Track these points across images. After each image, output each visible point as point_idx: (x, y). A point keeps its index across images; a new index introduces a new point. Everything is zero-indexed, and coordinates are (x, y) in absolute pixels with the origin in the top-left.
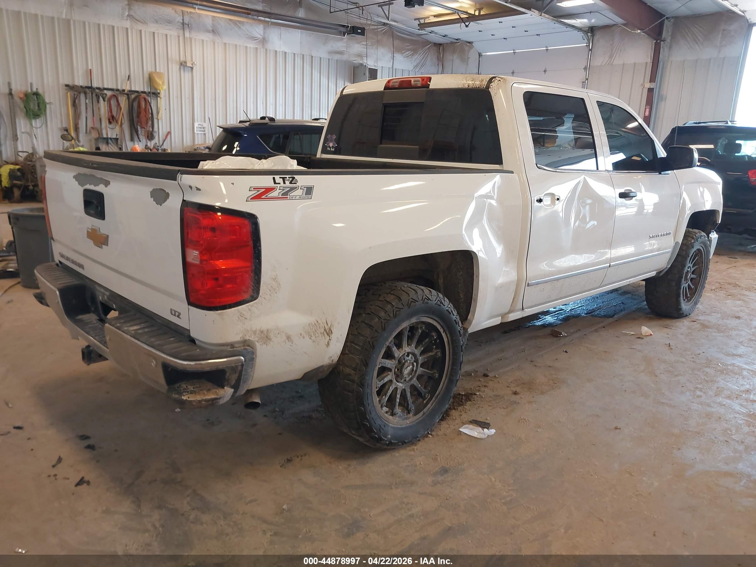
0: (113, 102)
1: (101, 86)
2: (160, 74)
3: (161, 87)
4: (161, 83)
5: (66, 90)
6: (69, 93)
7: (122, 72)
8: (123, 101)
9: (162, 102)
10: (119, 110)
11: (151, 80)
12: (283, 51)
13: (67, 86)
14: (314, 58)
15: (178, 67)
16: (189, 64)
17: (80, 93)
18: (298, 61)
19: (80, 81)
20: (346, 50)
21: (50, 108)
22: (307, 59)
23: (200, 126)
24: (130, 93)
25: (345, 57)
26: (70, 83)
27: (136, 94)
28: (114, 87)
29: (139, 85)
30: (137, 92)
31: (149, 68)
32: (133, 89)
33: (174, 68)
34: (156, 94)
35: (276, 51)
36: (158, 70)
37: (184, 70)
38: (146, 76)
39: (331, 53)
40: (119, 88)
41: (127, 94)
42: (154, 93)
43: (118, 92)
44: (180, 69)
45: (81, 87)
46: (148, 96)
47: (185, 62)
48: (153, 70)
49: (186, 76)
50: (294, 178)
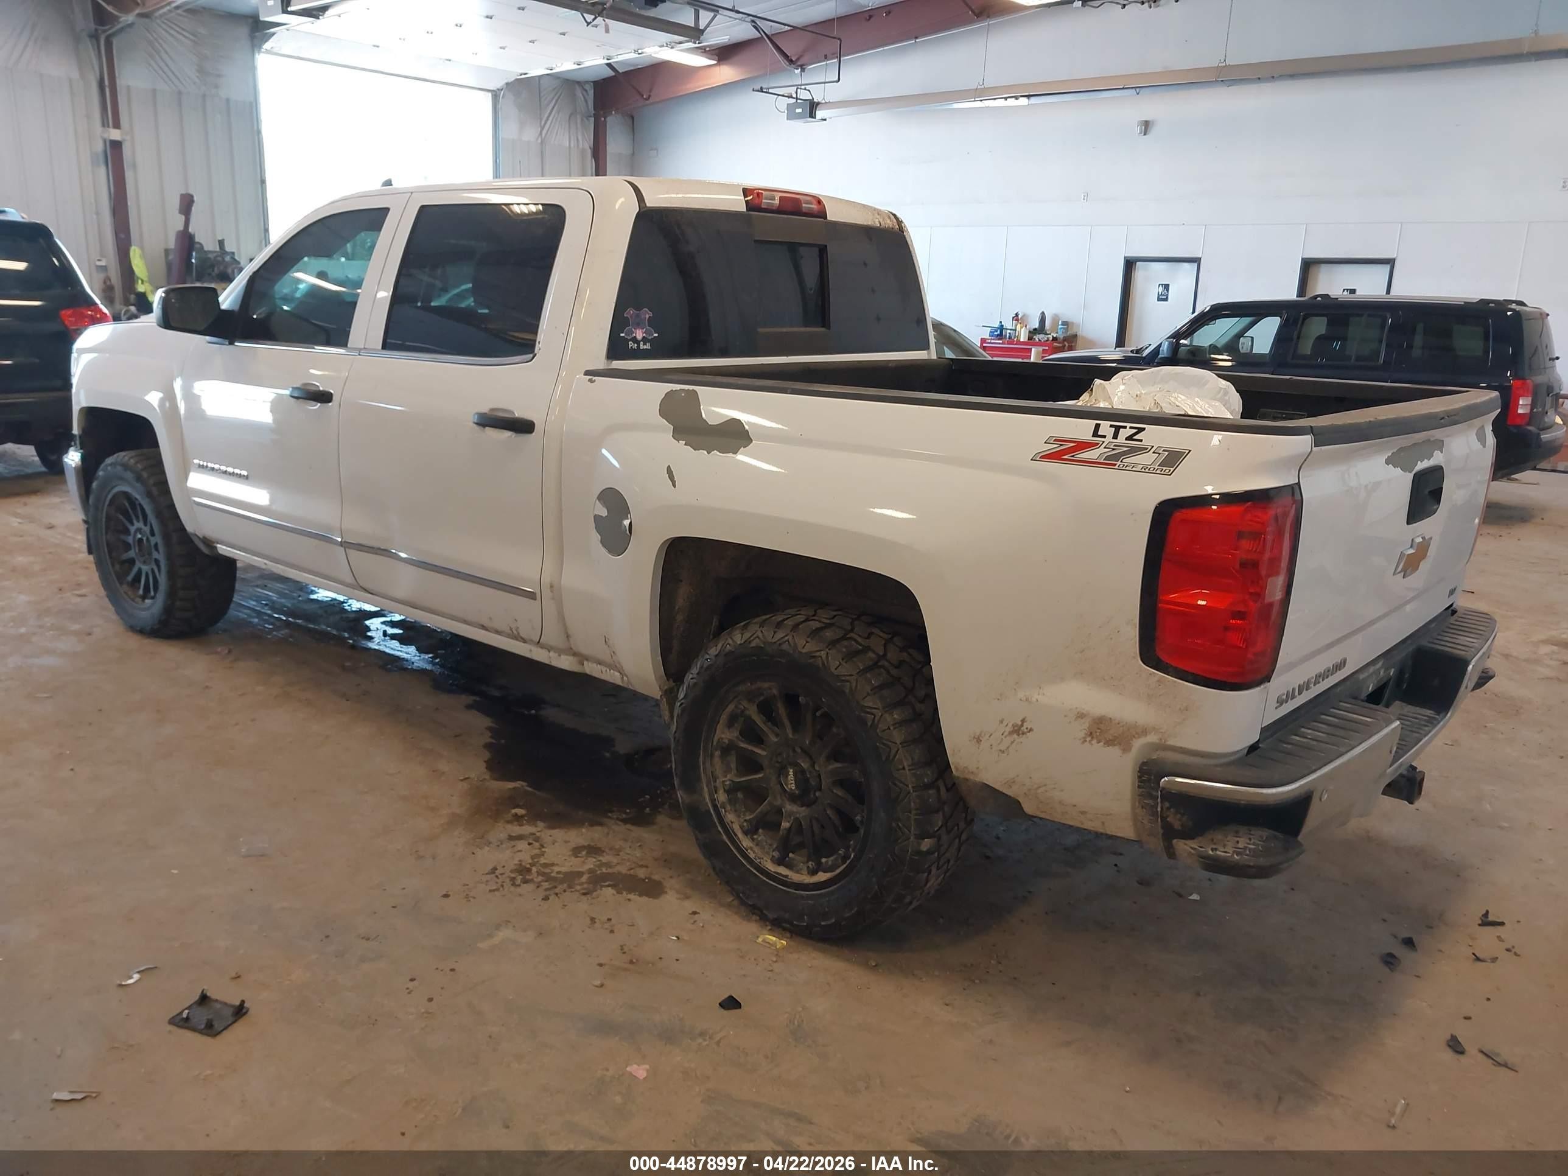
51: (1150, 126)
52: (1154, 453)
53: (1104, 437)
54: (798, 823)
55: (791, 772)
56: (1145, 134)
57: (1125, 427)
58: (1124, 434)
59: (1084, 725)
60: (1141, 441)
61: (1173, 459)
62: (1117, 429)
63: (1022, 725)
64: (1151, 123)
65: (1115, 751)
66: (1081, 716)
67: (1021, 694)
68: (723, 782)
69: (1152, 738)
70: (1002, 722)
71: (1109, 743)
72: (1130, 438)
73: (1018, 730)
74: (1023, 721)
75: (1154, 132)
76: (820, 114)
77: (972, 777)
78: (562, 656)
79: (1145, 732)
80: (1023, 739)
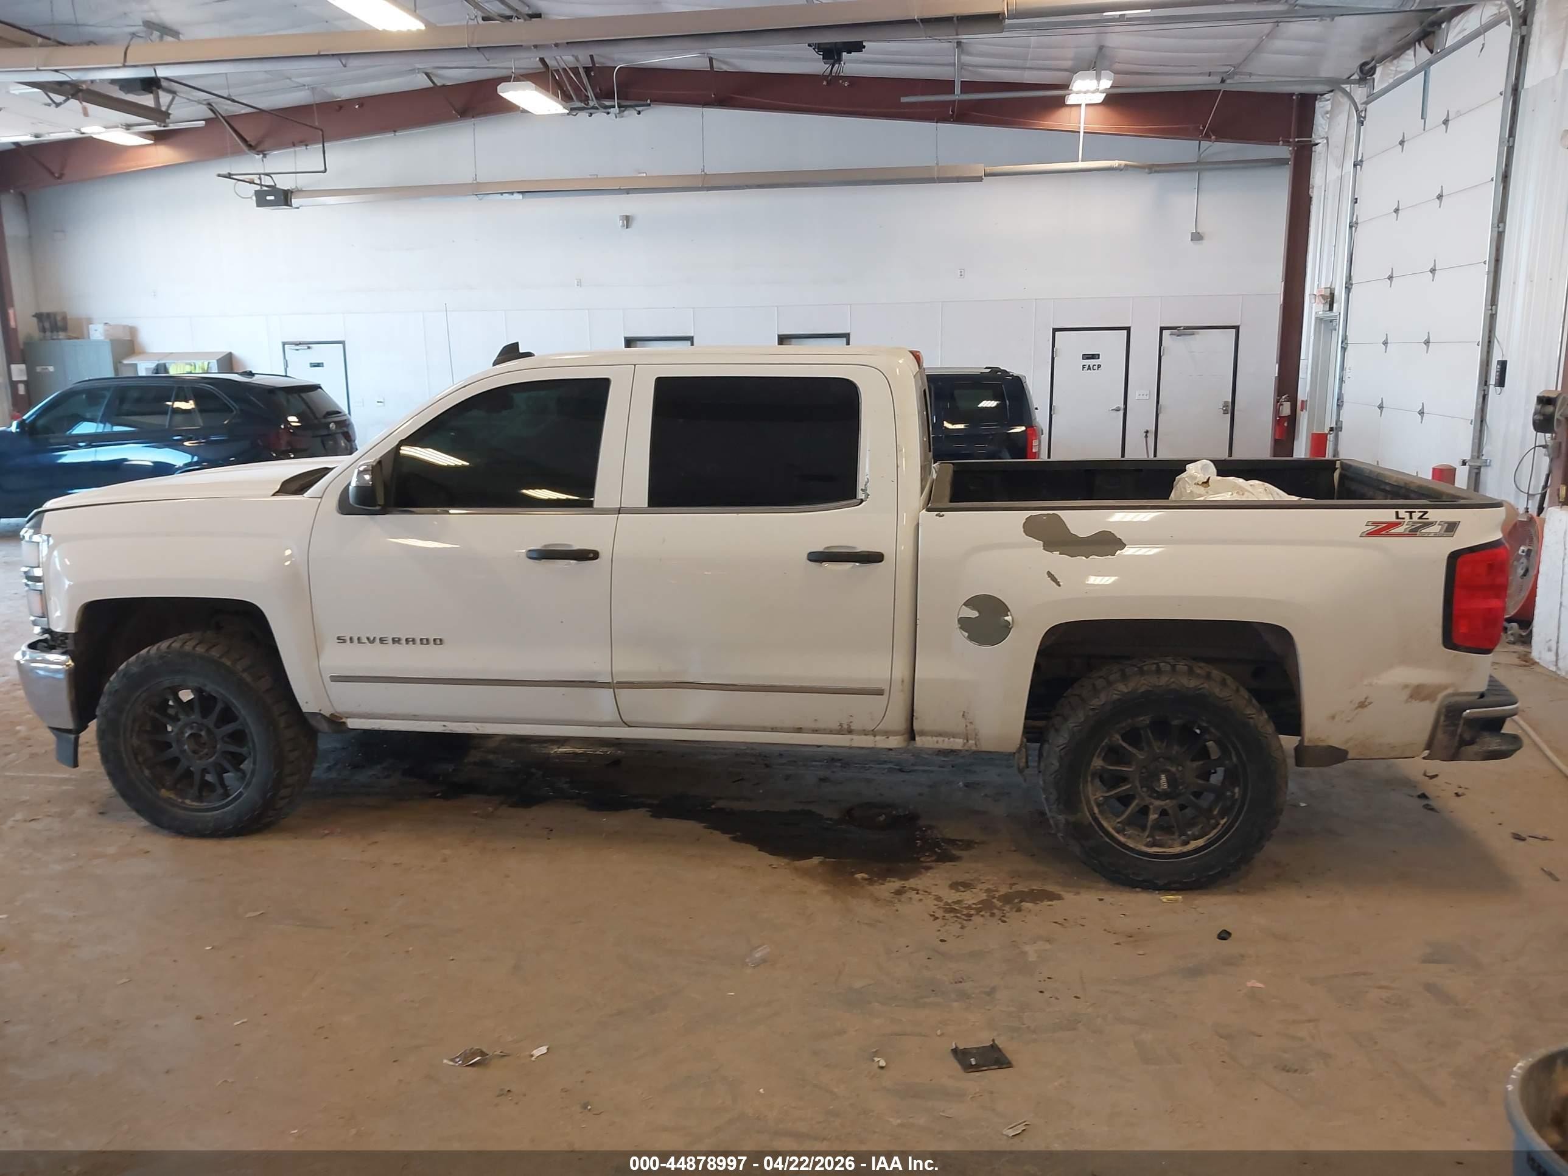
51: (630, 220)
52: (1439, 525)
53: (1403, 518)
54: (1164, 813)
55: (1163, 777)
56: (627, 228)
57: (1415, 512)
58: (1416, 515)
59: (1408, 692)
60: (1427, 519)
61: (1451, 528)
62: (1411, 513)
63: (1365, 701)
64: (631, 218)
65: (1426, 703)
66: (1406, 686)
67: (1365, 682)
68: (1096, 799)
69: (1450, 691)
70: (1351, 702)
71: (1423, 699)
72: (1420, 518)
73: (1362, 705)
74: (1366, 698)
75: (635, 225)
76: (295, 202)
77: (1321, 744)
78: (890, 738)
79: (1446, 688)
80: (1365, 710)
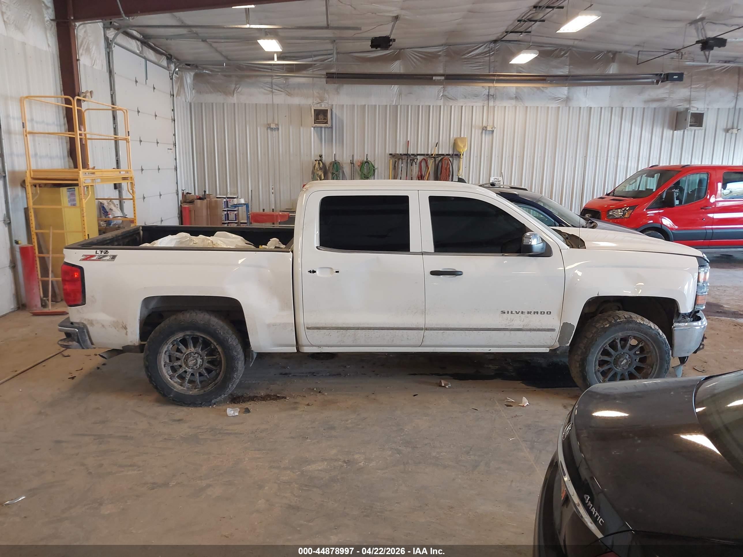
0: (423, 164)
1: (415, 153)
2: (463, 139)
3: (462, 149)
4: (462, 146)
5: (390, 157)
6: (391, 160)
7: (432, 141)
8: (431, 162)
9: (463, 161)
10: (427, 170)
11: (455, 145)
12: (588, 107)
13: (390, 154)
14: (624, 110)
15: (480, 131)
16: (489, 128)
17: (399, 159)
18: (606, 114)
19: (400, 150)
20: (668, 96)
21: (378, 172)
22: (617, 112)
23: (496, 180)
24: (436, 156)
25: (666, 104)
26: (393, 152)
27: (442, 157)
28: (426, 153)
29: (445, 150)
30: (443, 155)
31: (454, 135)
32: (440, 153)
33: (476, 133)
34: (458, 156)
35: (580, 108)
36: (462, 136)
37: (486, 134)
38: (452, 141)
39: (647, 102)
40: (429, 153)
41: (434, 158)
42: (456, 155)
43: (428, 156)
44: (482, 133)
45: (401, 154)
46: (451, 157)
47: (486, 127)
48: (459, 136)
49: (486, 138)
50: (107, 251)
